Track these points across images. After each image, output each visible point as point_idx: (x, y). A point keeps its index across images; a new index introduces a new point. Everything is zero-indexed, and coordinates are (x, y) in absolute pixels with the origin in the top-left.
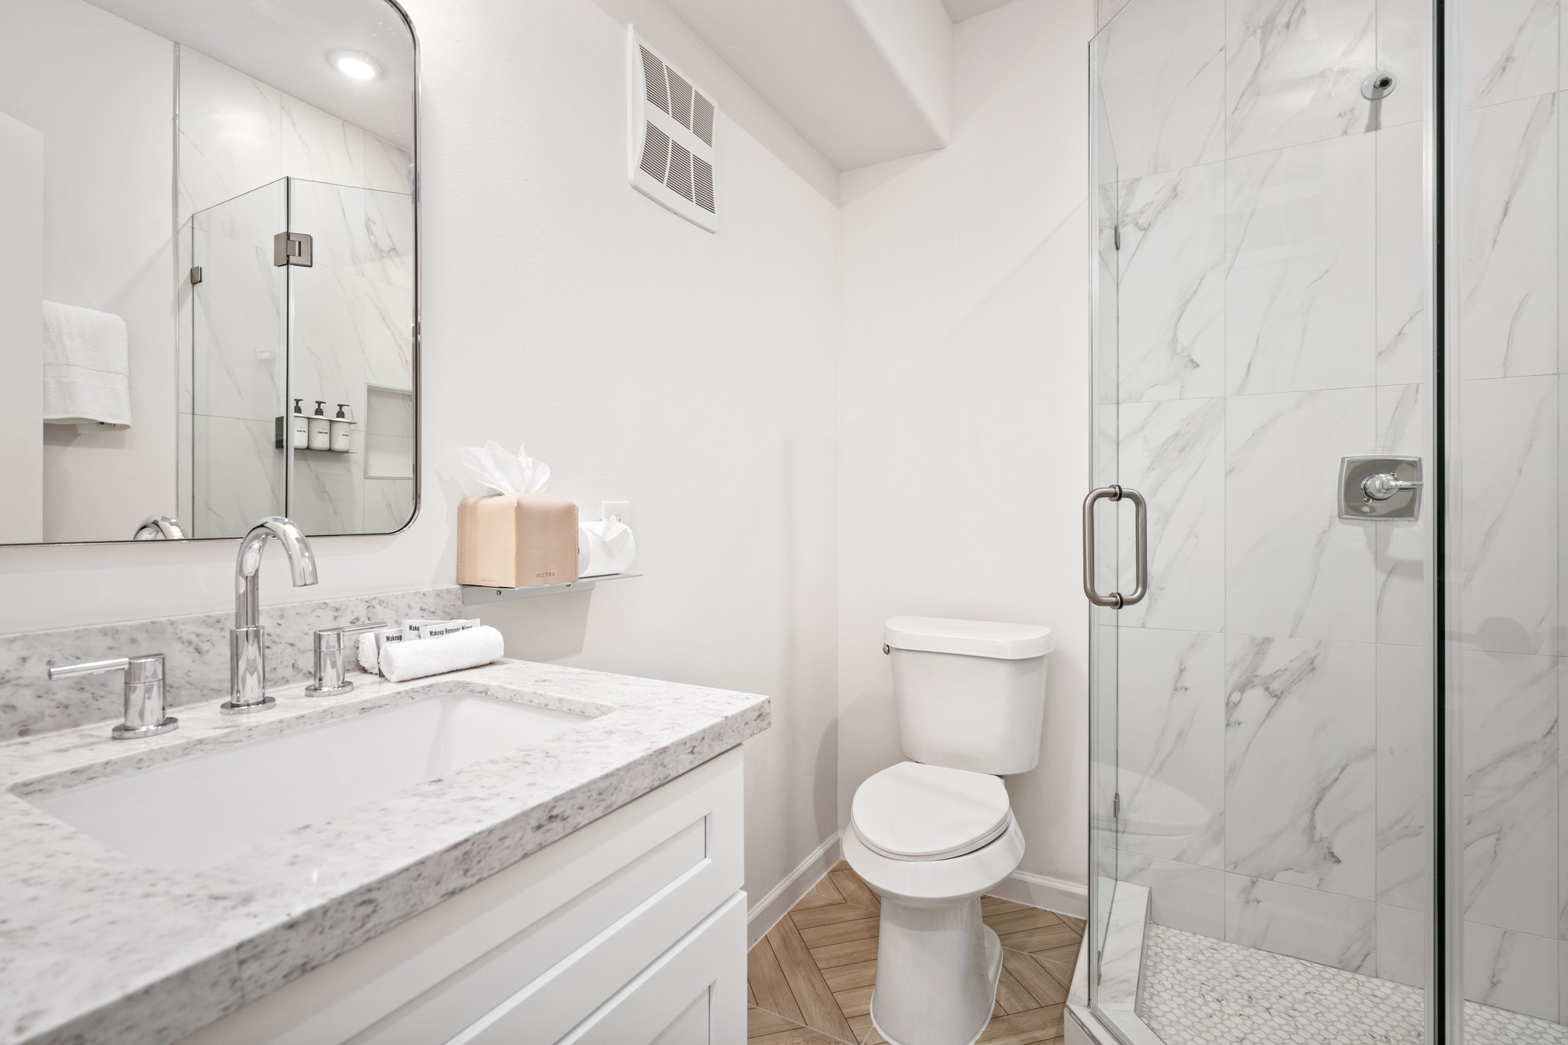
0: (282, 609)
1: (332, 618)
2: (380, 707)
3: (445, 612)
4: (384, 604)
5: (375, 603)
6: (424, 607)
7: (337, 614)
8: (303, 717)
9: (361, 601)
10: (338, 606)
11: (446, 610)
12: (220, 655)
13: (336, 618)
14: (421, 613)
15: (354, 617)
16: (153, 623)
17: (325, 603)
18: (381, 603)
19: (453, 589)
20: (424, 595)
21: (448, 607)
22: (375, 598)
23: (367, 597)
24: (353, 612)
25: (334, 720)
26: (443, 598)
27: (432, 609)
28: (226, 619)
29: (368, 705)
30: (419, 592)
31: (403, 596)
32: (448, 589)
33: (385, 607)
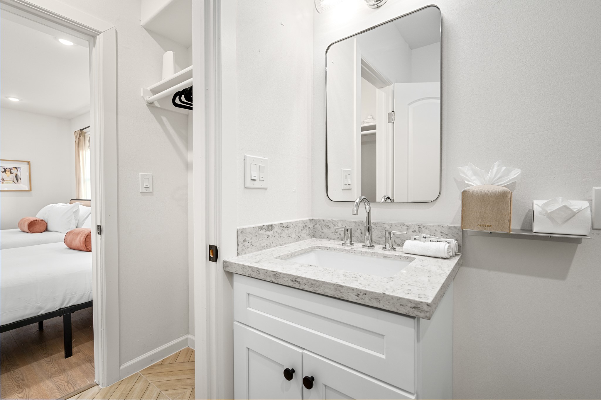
0: (391, 224)
1: (406, 229)
2: (389, 257)
3: (453, 236)
4: (425, 228)
5: (422, 227)
6: (443, 232)
7: (408, 228)
8: (367, 252)
9: (416, 225)
10: (408, 226)
11: (454, 235)
12: (376, 233)
13: (407, 229)
14: (441, 234)
15: (414, 230)
16: (362, 222)
17: (404, 224)
18: (424, 227)
19: (458, 227)
20: (443, 227)
21: (455, 234)
22: (421, 225)
23: (419, 224)
24: (413, 228)
25: (375, 256)
26: (452, 230)
27: (446, 233)
28: (377, 224)
29: (385, 256)
30: (440, 226)
31: (433, 226)
32: (455, 227)
33: (425, 229)
